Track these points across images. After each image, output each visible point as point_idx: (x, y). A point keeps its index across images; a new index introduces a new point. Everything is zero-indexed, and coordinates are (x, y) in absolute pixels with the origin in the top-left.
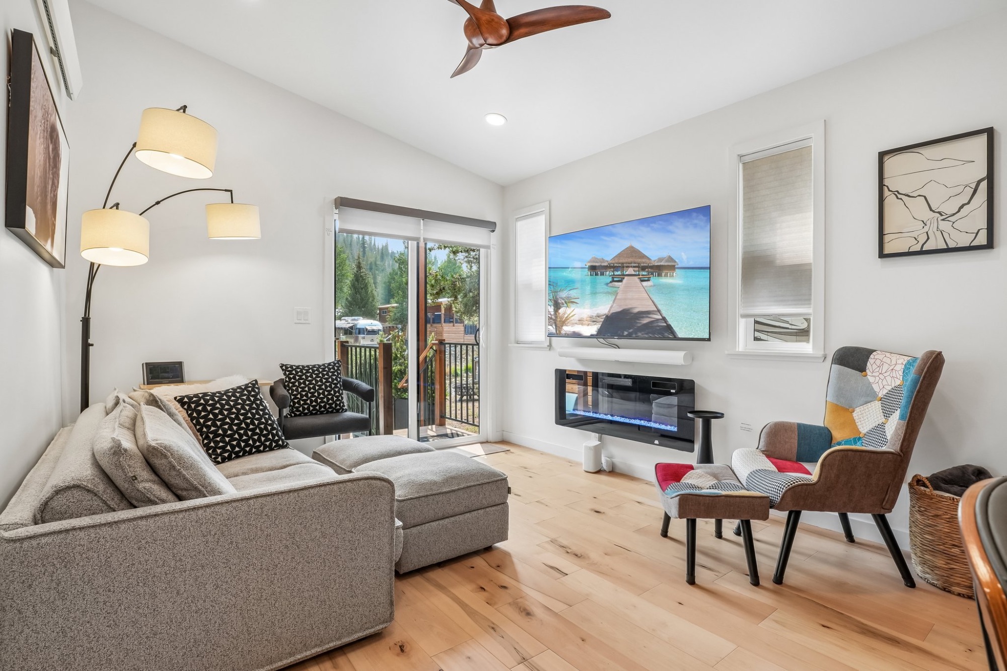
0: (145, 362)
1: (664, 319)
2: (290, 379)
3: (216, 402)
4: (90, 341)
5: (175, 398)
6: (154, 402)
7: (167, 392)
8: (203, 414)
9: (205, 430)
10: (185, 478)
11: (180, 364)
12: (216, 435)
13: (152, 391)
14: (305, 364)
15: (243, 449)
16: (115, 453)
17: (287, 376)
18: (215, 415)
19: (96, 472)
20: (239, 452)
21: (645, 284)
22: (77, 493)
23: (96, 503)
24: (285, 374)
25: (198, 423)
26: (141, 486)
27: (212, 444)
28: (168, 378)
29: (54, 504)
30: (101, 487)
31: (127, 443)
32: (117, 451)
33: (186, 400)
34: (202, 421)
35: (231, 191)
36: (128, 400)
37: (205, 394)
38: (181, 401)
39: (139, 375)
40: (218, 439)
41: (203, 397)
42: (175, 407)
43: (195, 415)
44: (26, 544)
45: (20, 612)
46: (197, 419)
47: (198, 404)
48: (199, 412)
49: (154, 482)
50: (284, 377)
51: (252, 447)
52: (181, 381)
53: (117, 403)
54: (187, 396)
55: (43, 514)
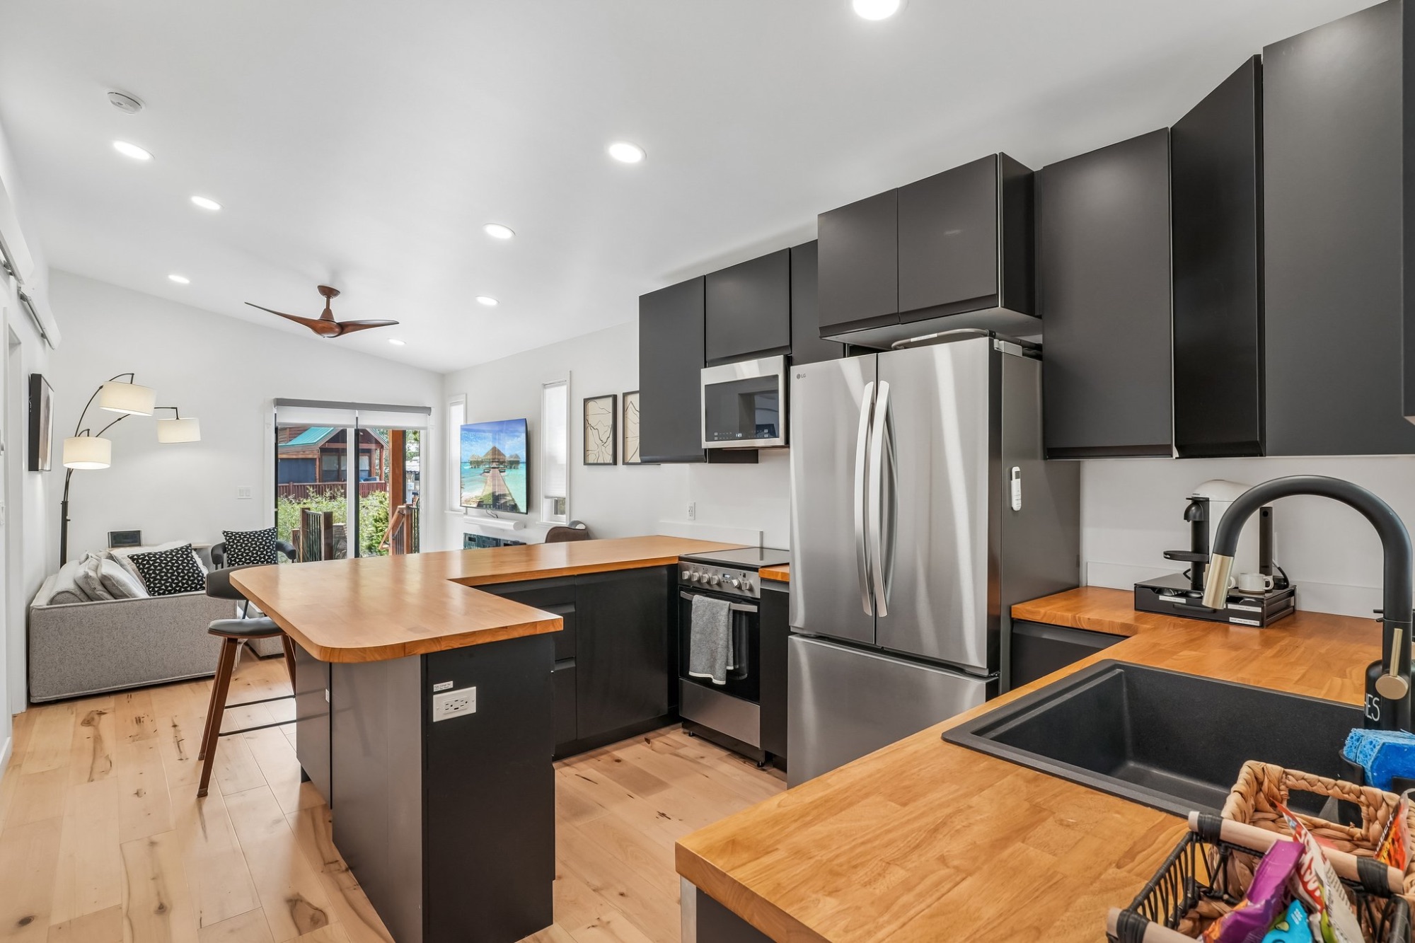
0: (110, 531)
1: (513, 500)
2: (230, 542)
3: (168, 562)
4: (68, 518)
5: (128, 556)
6: (111, 557)
7: (123, 553)
8: (147, 566)
9: (147, 576)
10: (122, 591)
11: (138, 532)
12: (155, 579)
13: (111, 552)
14: (244, 531)
15: (174, 589)
16: (85, 577)
17: (227, 540)
18: (156, 567)
19: (76, 587)
20: (171, 590)
21: (502, 474)
22: (67, 595)
23: (77, 599)
24: (226, 539)
25: (143, 572)
26: (98, 593)
27: (152, 585)
28: (129, 543)
29: (57, 598)
30: (78, 592)
31: (92, 574)
32: (87, 577)
33: (135, 557)
34: (146, 570)
35: (176, 408)
36: (94, 556)
37: (150, 554)
38: (132, 558)
39: (105, 540)
40: (157, 582)
41: (147, 555)
42: (127, 562)
43: (141, 566)
44: (46, 611)
45: (43, 639)
46: (143, 569)
47: (143, 559)
48: (144, 565)
49: (105, 592)
50: (225, 541)
51: (181, 587)
52: (140, 545)
53: (87, 558)
54: (136, 555)
55: (52, 601)
